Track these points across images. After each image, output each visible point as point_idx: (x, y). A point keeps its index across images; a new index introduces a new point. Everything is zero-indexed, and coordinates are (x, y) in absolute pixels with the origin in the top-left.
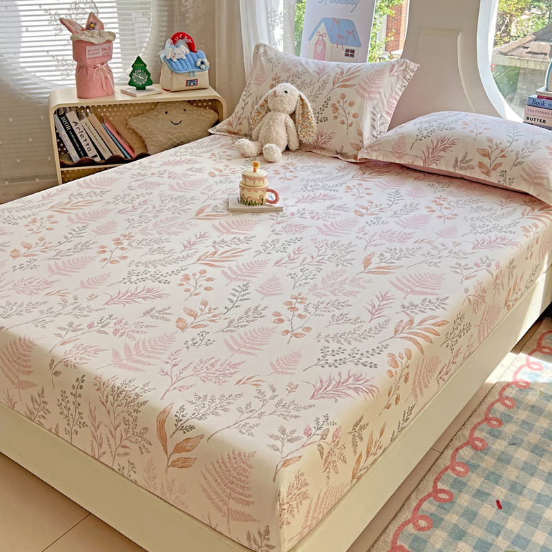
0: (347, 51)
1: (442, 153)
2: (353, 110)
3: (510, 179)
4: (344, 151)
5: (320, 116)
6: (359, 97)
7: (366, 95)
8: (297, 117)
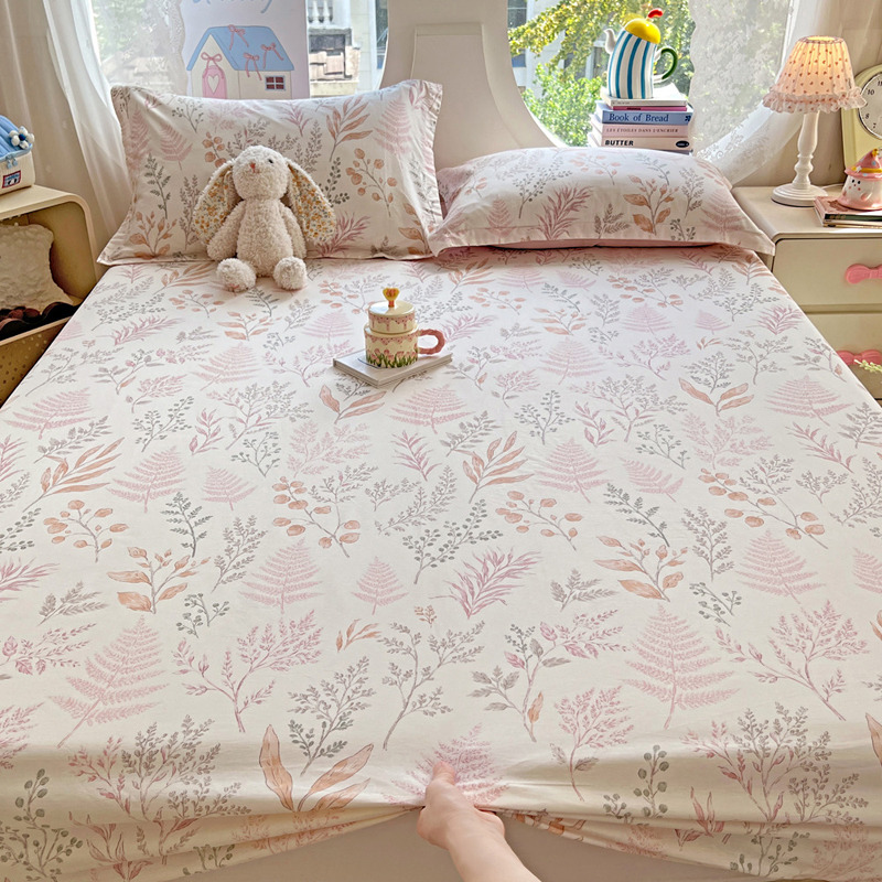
0: (269, 79)
1: (572, 214)
2: (386, 174)
3: (688, 230)
4: (390, 244)
5: (333, 193)
6: (386, 151)
7: (395, 145)
8: (293, 201)
